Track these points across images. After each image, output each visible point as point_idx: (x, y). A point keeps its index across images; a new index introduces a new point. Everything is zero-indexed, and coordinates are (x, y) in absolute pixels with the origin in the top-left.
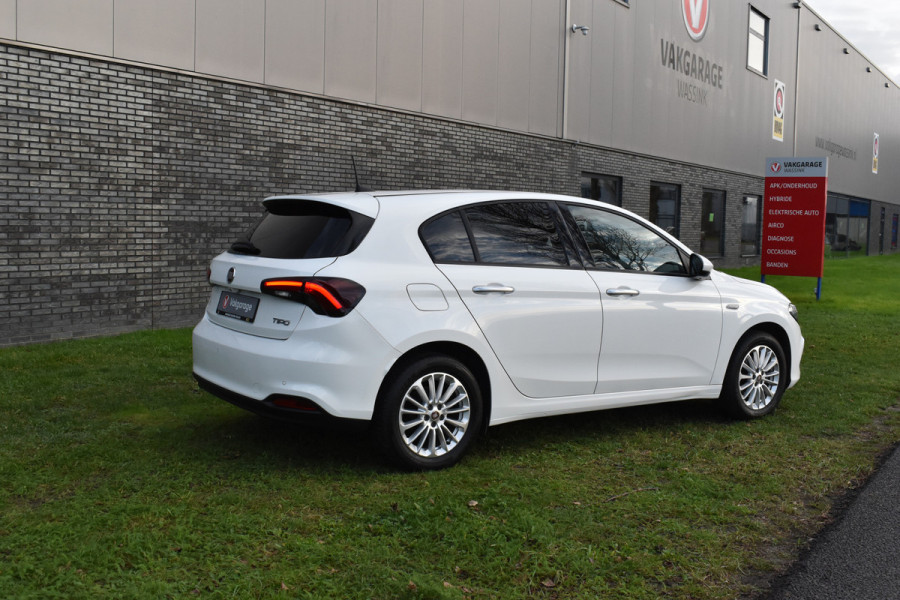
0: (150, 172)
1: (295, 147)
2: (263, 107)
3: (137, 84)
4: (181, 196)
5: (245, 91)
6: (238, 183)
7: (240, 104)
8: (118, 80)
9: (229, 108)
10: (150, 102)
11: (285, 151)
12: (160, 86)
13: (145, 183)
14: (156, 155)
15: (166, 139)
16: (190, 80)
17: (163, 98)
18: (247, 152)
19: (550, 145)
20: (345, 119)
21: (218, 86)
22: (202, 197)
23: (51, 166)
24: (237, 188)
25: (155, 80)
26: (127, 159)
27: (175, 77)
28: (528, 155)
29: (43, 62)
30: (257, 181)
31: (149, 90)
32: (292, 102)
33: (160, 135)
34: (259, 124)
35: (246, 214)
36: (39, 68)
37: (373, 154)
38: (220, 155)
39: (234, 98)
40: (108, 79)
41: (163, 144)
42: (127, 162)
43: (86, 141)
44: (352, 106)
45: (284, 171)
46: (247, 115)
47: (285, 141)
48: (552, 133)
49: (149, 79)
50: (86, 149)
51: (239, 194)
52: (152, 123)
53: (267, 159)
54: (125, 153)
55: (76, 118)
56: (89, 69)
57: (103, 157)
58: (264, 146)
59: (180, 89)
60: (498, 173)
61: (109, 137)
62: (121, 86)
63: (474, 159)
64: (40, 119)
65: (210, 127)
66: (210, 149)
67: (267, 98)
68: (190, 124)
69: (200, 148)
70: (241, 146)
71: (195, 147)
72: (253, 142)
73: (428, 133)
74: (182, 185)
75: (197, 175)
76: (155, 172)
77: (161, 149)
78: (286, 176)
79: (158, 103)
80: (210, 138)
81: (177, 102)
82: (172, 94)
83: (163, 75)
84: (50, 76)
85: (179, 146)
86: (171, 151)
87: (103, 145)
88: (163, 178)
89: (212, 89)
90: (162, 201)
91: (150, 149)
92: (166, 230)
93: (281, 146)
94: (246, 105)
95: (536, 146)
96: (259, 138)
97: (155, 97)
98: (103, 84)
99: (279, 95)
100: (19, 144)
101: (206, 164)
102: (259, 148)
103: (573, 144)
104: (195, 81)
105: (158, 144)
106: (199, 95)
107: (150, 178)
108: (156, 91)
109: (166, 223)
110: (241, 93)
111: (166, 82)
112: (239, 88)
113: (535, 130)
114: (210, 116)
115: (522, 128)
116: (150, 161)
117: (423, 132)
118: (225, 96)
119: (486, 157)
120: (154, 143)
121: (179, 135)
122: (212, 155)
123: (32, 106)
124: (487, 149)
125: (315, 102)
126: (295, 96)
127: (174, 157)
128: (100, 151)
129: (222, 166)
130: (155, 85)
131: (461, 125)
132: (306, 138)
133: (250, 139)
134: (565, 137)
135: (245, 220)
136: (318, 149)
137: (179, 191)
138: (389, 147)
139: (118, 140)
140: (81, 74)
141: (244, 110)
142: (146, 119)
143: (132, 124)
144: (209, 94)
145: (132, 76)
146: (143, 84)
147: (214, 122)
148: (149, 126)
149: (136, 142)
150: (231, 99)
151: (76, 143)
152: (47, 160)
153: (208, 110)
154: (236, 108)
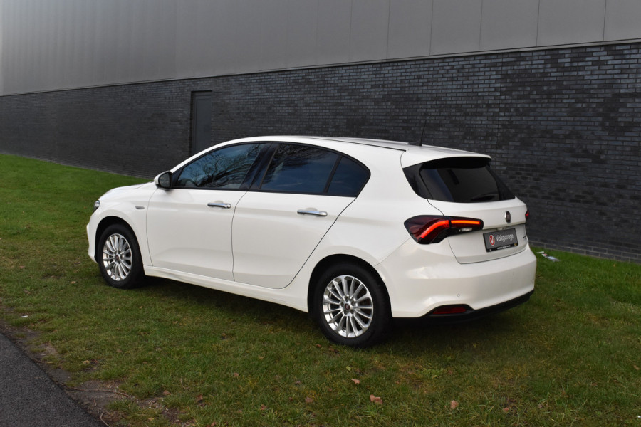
0: (497, 126)
4: (518, 144)
5: (580, 52)
6: (568, 132)
7: (575, 64)
8: (480, 66)
9: (564, 69)
10: (499, 77)
11: (621, 100)
12: (507, 64)
13: (493, 134)
14: (502, 114)
15: (509, 102)
16: (531, 54)
17: (509, 72)
18: (580, 105)
21: (553, 54)
22: (535, 144)
23: (441, 125)
24: (567, 137)
25: (505, 60)
26: (482, 118)
27: (518, 55)
29: (440, 65)
30: (587, 130)
31: (500, 68)
32: (634, 51)
33: (505, 99)
35: (575, 160)
36: (438, 68)
38: (552, 110)
39: (569, 60)
41: (507, 106)
42: (482, 120)
45: (619, 119)
46: (581, 73)
47: (622, 91)
49: (501, 60)
51: (568, 141)
52: (500, 92)
53: (601, 110)
54: (481, 114)
55: (454, 95)
56: (463, 63)
57: (468, 118)
58: (598, 98)
59: (522, 63)
61: (472, 104)
62: (481, 69)
64: (437, 99)
65: (545, 88)
66: (544, 105)
67: (605, 53)
68: (529, 88)
69: (535, 106)
70: (573, 101)
71: (531, 106)
72: (585, 96)
74: (519, 135)
75: (532, 127)
76: (500, 127)
77: (505, 110)
78: (622, 125)
79: (505, 77)
80: (545, 96)
82: (515, 67)
83: (510, 55)
84: (443, 72)
85: (519, 106)
86: (512, 110)
88: (505, 130)
89: (548, 57)
90: (504, 147)
91: (497, 110)
92: (505, 168)
93: (620, 95)
94: (581, 64)
96: (592, 91)
97: (503, 72)
98: (471, 70)
99: (618, 48)
100: (426, 114)
101: (539, 118)
102: (592, 100)
104: (535, 54)
105: (503, 106)
106: (538, 64)
107: (497, 131)
108: (504, 68)
109: (505, 164)
110: (576, 55)
111: (512, 60)
112: (573, 51)
114: (546, 79)
116: (497, 118)
118: (560, 61)
120: (501, 106)
121: (520, 97)
122: (546, 110)
123: (434, 91)
127: (514, 114)
128: (466, 114)
129: (554, 118)
130: (504, 64)
135: (574, 164)
137: (516, 139)
139: (477, 106)
140: (459, 67)
141: (578, 69)
142: (496, 89)
143: (487, 94)
144: (546, 62)
145: (489, 61)
146: (495, 65)
147: (548, 84)
148: (498, 94)
149: (489, 106)
150: (566, 61)
151: (454, 110)
152: (438, 122)
153: (545, 75)
154: (572, 69)
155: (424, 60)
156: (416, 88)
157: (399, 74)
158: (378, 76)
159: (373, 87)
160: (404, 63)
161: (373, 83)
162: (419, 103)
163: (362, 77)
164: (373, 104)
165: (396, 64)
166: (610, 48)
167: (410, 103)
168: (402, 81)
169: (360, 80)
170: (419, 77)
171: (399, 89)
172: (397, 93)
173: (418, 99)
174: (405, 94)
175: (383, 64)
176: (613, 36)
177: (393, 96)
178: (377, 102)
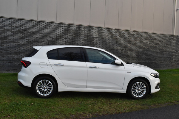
1: (97, 38)
2: (89, 30)
3: (61, 26)
5: (85, 27)
12: (66, 27)
14: (65, 39)
16: (72, 25)
17: (67, 29)
18: (85, 39)
19: (169, 36)
20: (110, 32)
21: (79, 27)
27: (69, 25)
28: (162, 39)
33: (66, 36)
34: (88, 33)
36: (41, 24)
37: (117, 39)
38: (79, 39)
40: (55, 26)
42: (58, 41)
43: (50, 37)
44: (112, 29)
45: (94, 42)
48: (171, 34)
49: (64, 25)
50: (50, 38)
53: (90, 40)
54: (58, 39)
55: (48, 33)
56: (51, 24)
59: (70, 27)
60: (153, 43)
61: (55, 36)
62: (58, 27)
63: (146, 40)
64: (41, 33)
68: (72, 34)
71: (73, 38)
73: (132, 34)
77: (66, 38)
79: (65, 30)
80: (77, 36)
81: (69, 30)
83: (67, 25)
84: (43, 26)
85: (70, 38)
87: (53, 38)
91: (63, 38)
93: (94, 37)
95: (165, 37)
96: (88, 36)
99: (93, 27)
100: (37, 38)
101: (76, 41)
102: (88, 38)
103: (177, 36)
104: (74, 25)
106: (74, 28)
112: (83, 26)
113: (165, 33)
115: (161, 33)
116: (63, 40)
117: (131, 34)
118: (80, 28)
119: (150, 39)
121: (70, 36)
122: (77, 39)
123: (40, 31)
124: (150, 38)
125: (102, 29)
126: (97, 28)
127: (69, 40)
128: (53, 39)
129: (79, 41)
130: (65, 27)
131: (142, 32)
132: (100, 36)
133: (86, 36)
134: (175, 34)
136: (103, 38)
138: (121, 37)
139: (57, 37)
140: (50, 25)
141: (85, 31)
142: (63, 33)
143: (60, 34)
144: (77, 28)
145: (60, 25)
146: (62, 26)
147: (78, 33)
148: (63, 34)
149: (60, 37)
150: (82, 29)
151: (48, 37)
152: (42, 40)
153: (76, 31)
154: (83, 30)
155: (35, 21)
156: (32, 29)
157: (24, 24)
158: (12, 23)
159: (10, 26)
160: (26, 21)
161: (10, 25)
162: (34, 34)
163: (3, 22)
164: (10, 32)
165: (22, 20)
166: (91, 27)
167: (30, 34)
168: (25, 26)
169: (2, 23)
170: (33, 26)
171: (24, 29)
172: (23, 30)
173: (33, 33)
174: (27, 31)
175: (15, 19)
176: (92, 25)
177: (21, 31)
178: (12, 32)
